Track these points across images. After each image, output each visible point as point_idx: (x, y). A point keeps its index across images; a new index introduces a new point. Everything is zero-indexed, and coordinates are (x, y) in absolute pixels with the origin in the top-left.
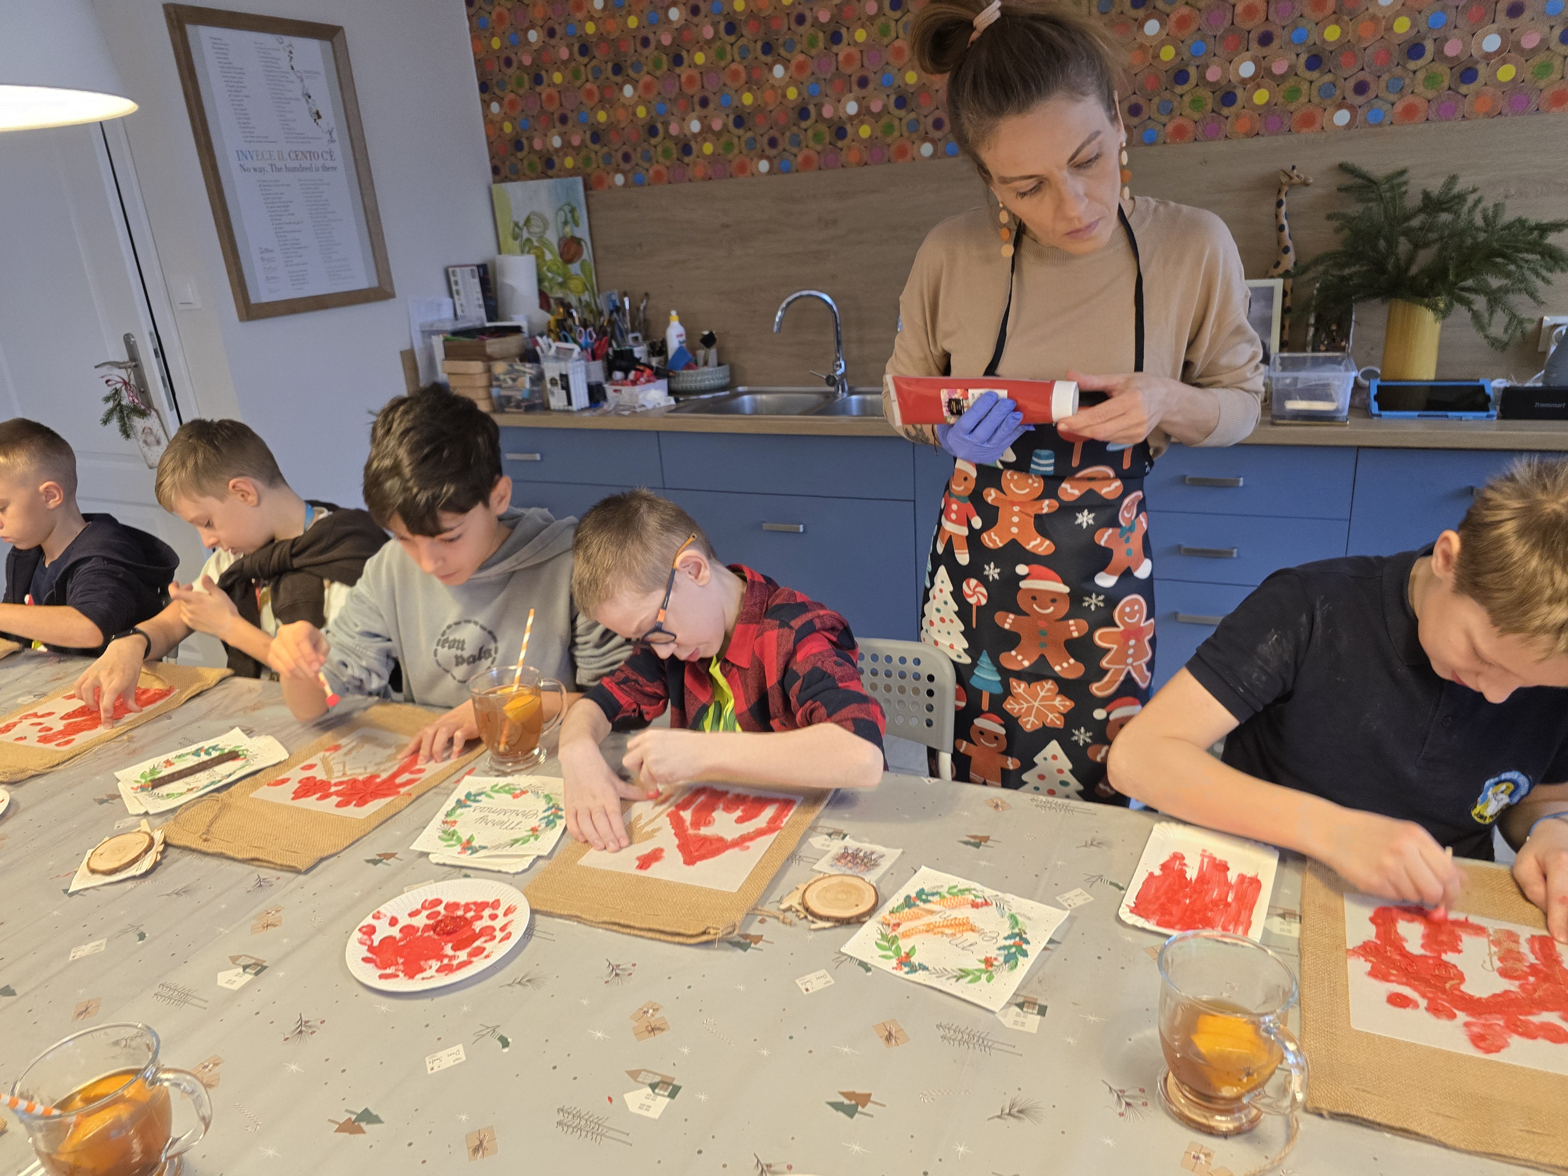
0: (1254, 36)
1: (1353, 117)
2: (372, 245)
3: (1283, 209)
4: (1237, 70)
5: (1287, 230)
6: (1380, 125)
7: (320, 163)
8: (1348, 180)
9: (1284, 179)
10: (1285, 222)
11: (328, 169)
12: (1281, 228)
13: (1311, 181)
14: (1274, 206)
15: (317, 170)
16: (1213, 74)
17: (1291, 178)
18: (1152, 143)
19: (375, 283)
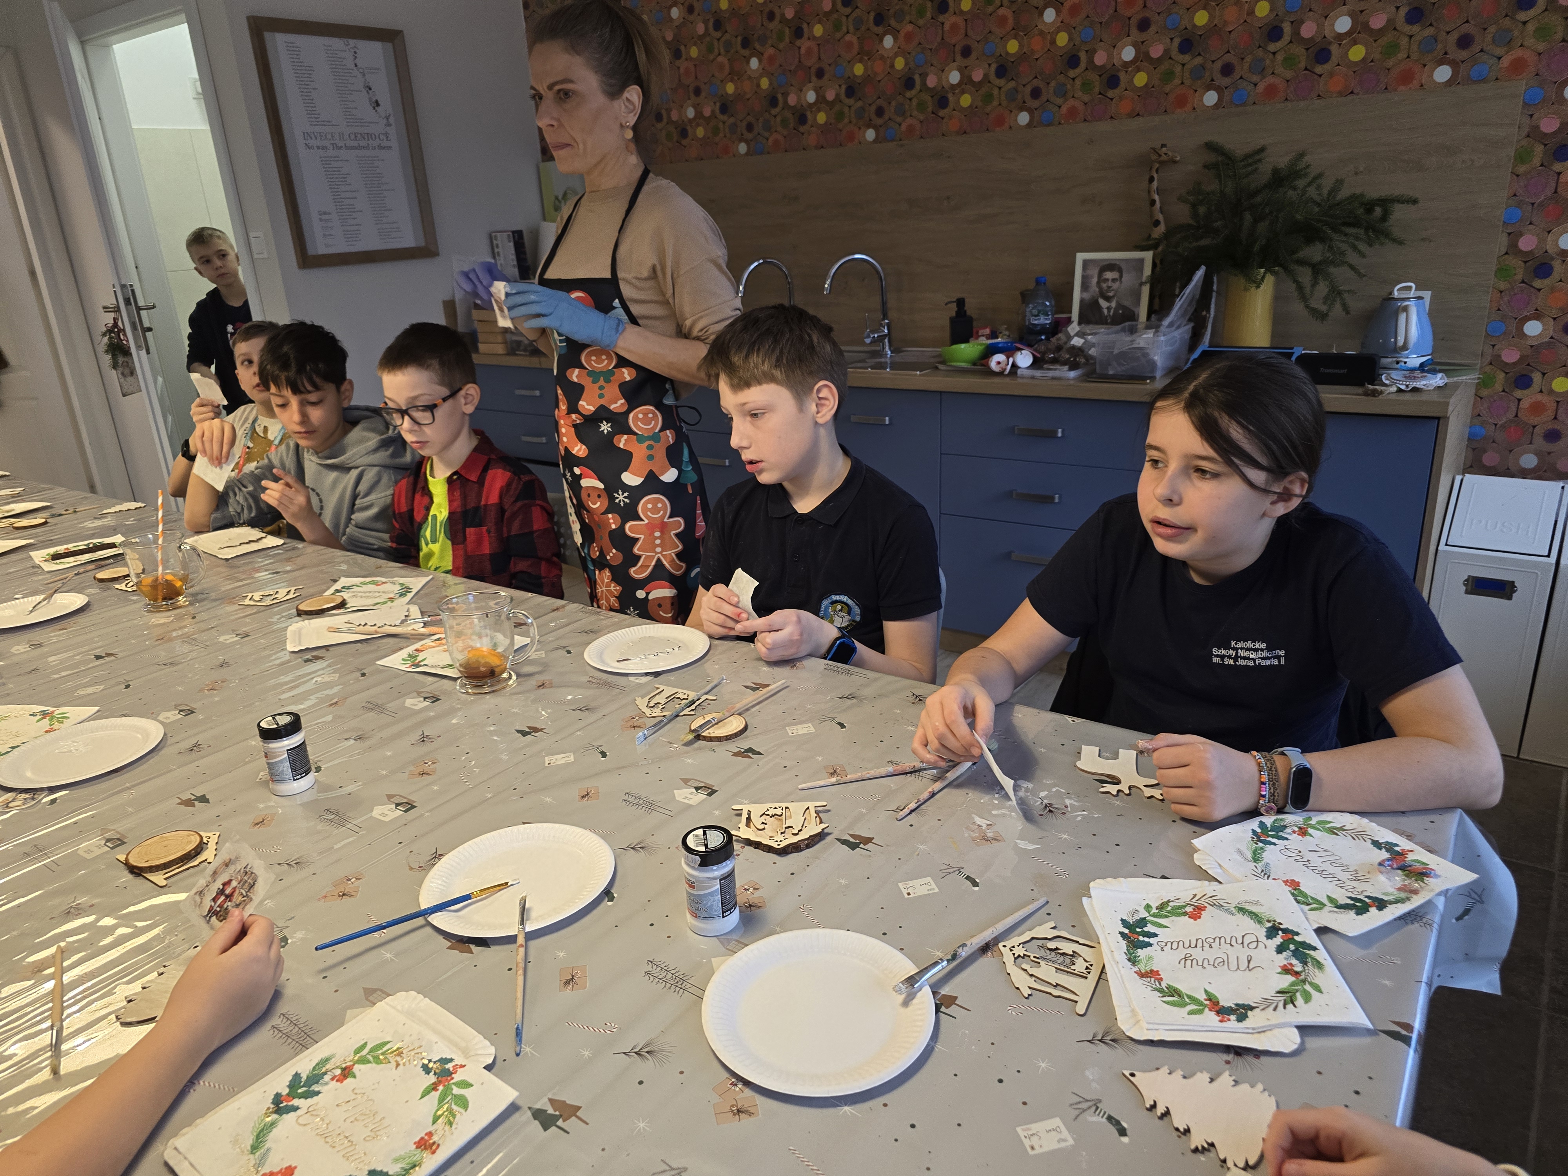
0: (1134, 22)
1: (1220, 99)
2: (421, 211)
3: (1155, 184)
4: (1120, 54)
5: (1158, 204)
6: (1244, 104)
7: (376, 143)
8: (1212, 158)
9: (1154, 157)
10: (1156, 197)
11: (384, 148)
12: (1153, 203)
13: (1178, 159)
14: (1147, 182)
15: (373, 148)
16: (1100, 59)
17: (1160, 156)
18: (1050, 124)
19: (422, 243)
